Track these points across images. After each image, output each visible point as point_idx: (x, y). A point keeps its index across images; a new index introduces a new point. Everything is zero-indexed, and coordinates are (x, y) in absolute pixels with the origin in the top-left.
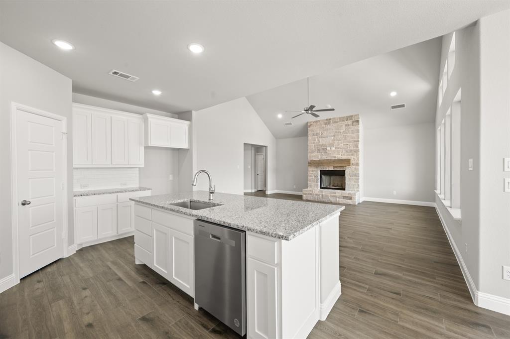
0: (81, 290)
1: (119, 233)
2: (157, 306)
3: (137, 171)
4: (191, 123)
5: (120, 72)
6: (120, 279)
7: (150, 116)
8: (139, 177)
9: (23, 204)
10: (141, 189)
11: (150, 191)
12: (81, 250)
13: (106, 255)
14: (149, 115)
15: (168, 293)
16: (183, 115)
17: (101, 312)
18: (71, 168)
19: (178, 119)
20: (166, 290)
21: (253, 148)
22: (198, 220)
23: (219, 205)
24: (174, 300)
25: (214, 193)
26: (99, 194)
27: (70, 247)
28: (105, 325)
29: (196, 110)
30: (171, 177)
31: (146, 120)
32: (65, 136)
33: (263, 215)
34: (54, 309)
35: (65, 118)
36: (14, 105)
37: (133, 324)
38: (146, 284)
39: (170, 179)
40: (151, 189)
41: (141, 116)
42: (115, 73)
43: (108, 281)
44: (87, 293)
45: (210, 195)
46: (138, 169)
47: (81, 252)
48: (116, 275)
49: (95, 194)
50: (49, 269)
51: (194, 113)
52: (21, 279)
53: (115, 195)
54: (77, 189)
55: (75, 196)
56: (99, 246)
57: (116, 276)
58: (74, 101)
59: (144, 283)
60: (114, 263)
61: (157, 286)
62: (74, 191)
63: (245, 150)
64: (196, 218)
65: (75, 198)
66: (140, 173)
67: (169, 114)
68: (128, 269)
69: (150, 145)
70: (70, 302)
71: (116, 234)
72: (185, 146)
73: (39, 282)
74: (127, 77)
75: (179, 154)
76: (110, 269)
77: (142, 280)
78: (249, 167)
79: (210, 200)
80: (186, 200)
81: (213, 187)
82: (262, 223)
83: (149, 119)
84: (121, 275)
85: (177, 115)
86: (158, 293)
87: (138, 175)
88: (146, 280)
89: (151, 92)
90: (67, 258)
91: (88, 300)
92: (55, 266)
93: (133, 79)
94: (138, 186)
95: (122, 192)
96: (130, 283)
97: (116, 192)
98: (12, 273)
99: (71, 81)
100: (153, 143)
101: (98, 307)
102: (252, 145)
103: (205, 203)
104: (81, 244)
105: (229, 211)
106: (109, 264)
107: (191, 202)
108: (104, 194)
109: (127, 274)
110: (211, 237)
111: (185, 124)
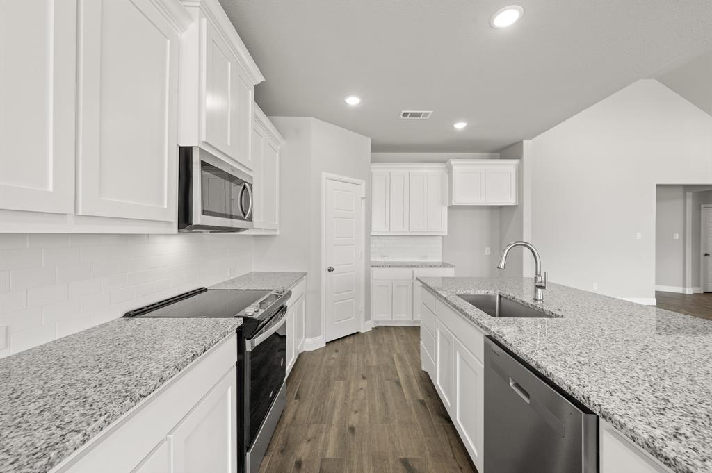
0: (361, 377)
1: (414, 319)
2: (428, 453)
3: (439, 241)
4: (522, 163)
5: (410, 112)
6: (398, 383)
7: (455, 162)
8: (443, 248)
9: (329, 271)
10: (444, 265)
11: (452, 270)
12: (376, 328)
13: (396, 343)
14: (453, 162)
15: (449, 439)
16: (508, 150)
17: (367, 416)
18: (369, 237)
19: (501, 158)
20: (447, 433)
21: (689, 194)
22: (490, 337)
23: (552, 315)
24: (454, 458)
25: (544, 288)
26: (394, 267)
27: (367, 322)
28: (365, 441)
29: (531, 137)
30: (487, 251)
31: (449, 170)
32: (363, 201)
33: (683, 381)
34: (335, 388)
35: (364, 181)
36: (324, 175)
37: (391, 461)
38: (425, 406)
39: (486, 253)
40: (455, 267)
41: (443, 165)
42: (405, 115)
43: (387, 380)
44: (364, 384)
45: (536, 291)
46: (441, 238)
47: (377, 330)
48: (397, 375)
49: (390, 267)
50: (347, 341)
51: (526, 143)
52: (327, 343)
53: (411, 269)
54: (375, 259)
55: (372, 267)
56: (392, 329)
57: (396, 377)
58: (373, 161)
59: (422, 402)
60: (401, 358)
61: (438, 418)
62: (372, 260)
63: (658, 199)
64: (488, 335)
65: (372, 269)
66: (443, 244)
67: (486, 154)
68: (412, 372)
69: (454, 204)
70: (348, 386)
71: (410, 319)
72: (511, 201)
73: (336, 351)
74: (418, 115)
75: (502, 215)
76: (394, 363)
77: (422, 398)
78: (677, 236)
79: (536, 300)
80: (491, 292)
81: (543, 275)
82: (669, 414)
83: (454, 168)
84: (401, 377)
85: (498, 155)
86: (435, 431)
87: (441, 246)
88: (427, 400)
89: (452, 126)
90: (363, 333)
91: (362, 394)
92: (352, 338)
93: (426, 115)
94: (440, 260)
95: (418, 267)
96: (407, 395)
97: (411, 267)
98: (320, 335)
99: (370, 139)
100: (459, 200)
101: (367, 409)
102: (687, 188)
103: (525, 305)
104: (377, 322)
105: (568, 337)
106: (395, 356)
107: (500, 296)
108: (399, 267)
109: (408, 379)
110: (511, 384)
111: (510, 165)
